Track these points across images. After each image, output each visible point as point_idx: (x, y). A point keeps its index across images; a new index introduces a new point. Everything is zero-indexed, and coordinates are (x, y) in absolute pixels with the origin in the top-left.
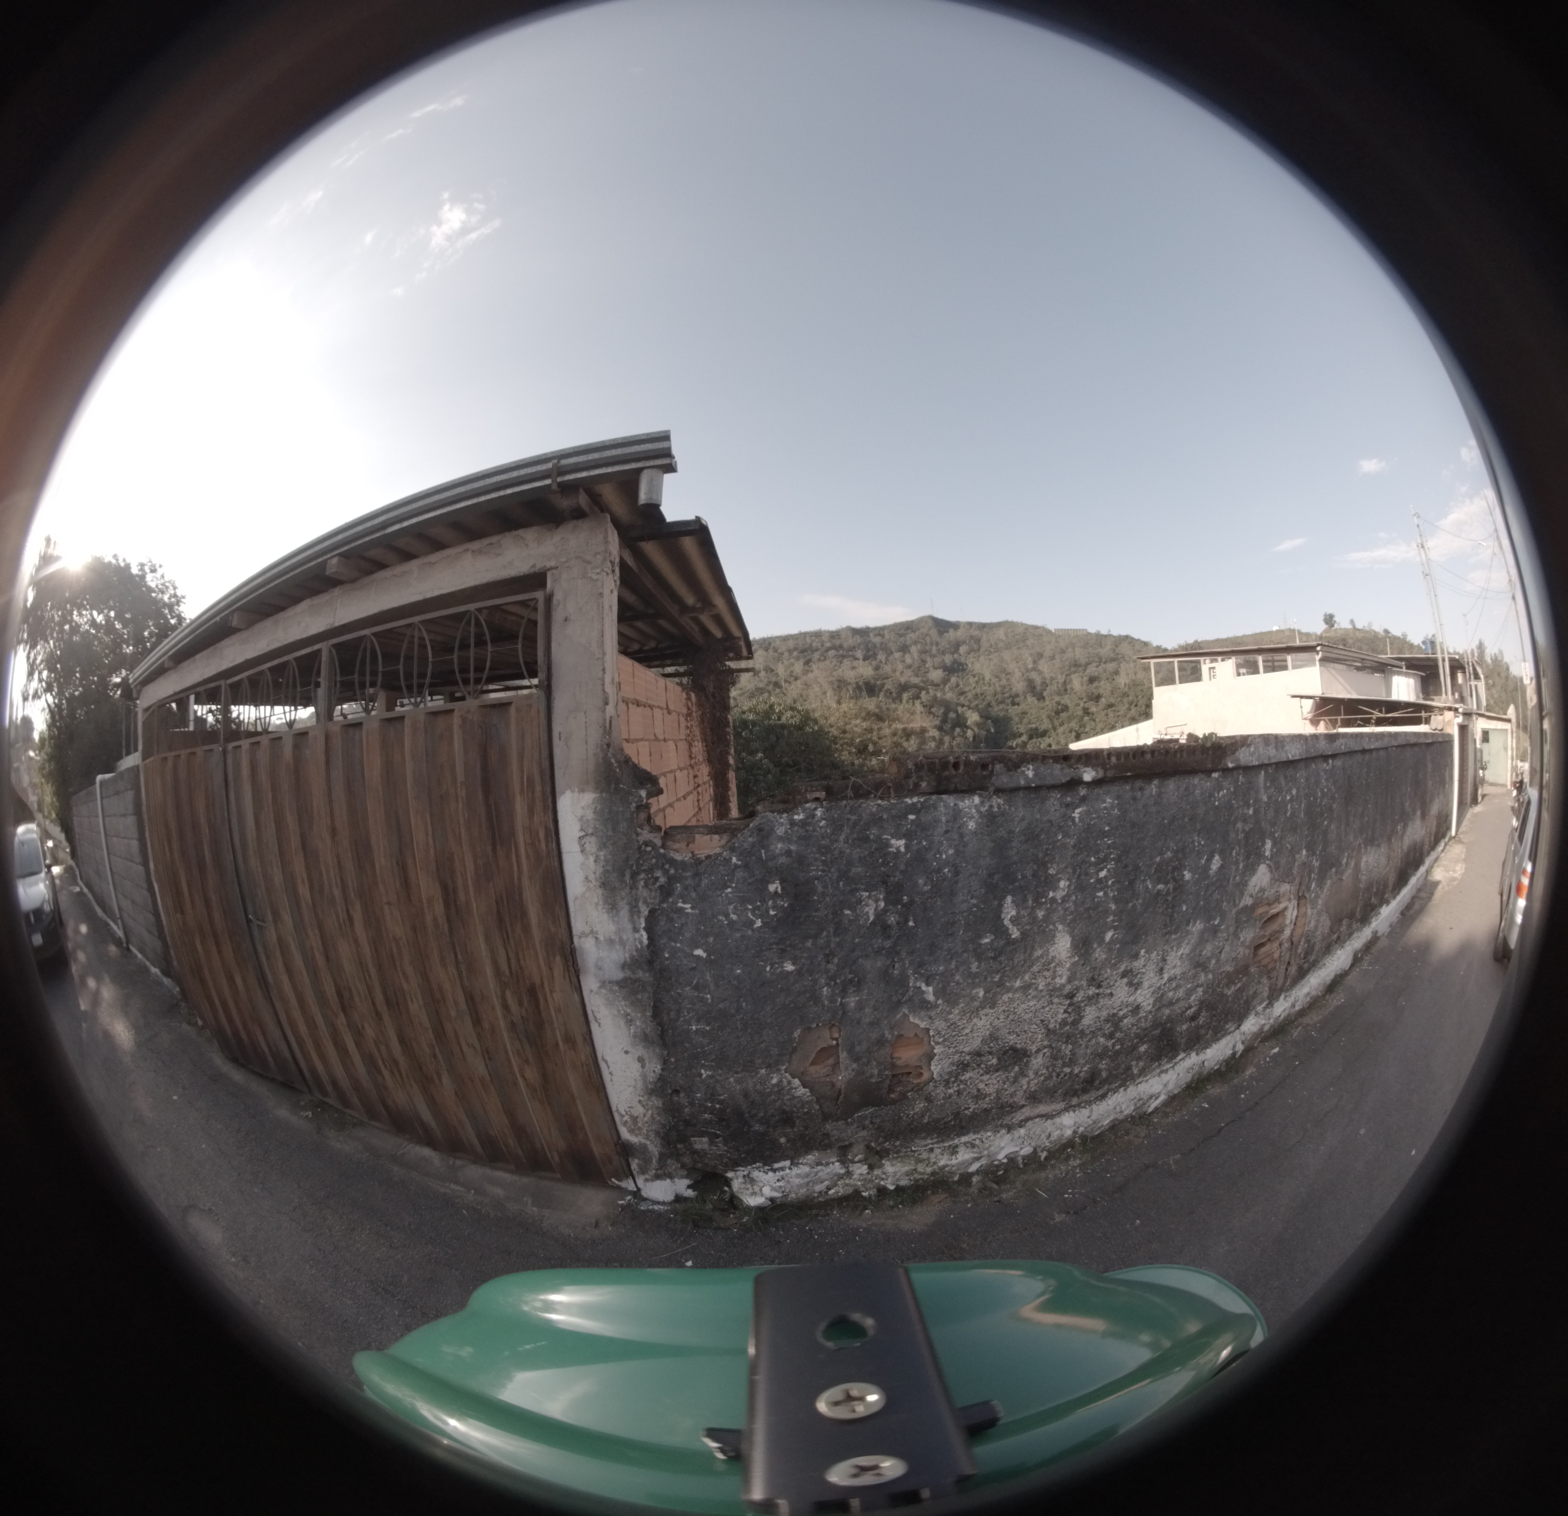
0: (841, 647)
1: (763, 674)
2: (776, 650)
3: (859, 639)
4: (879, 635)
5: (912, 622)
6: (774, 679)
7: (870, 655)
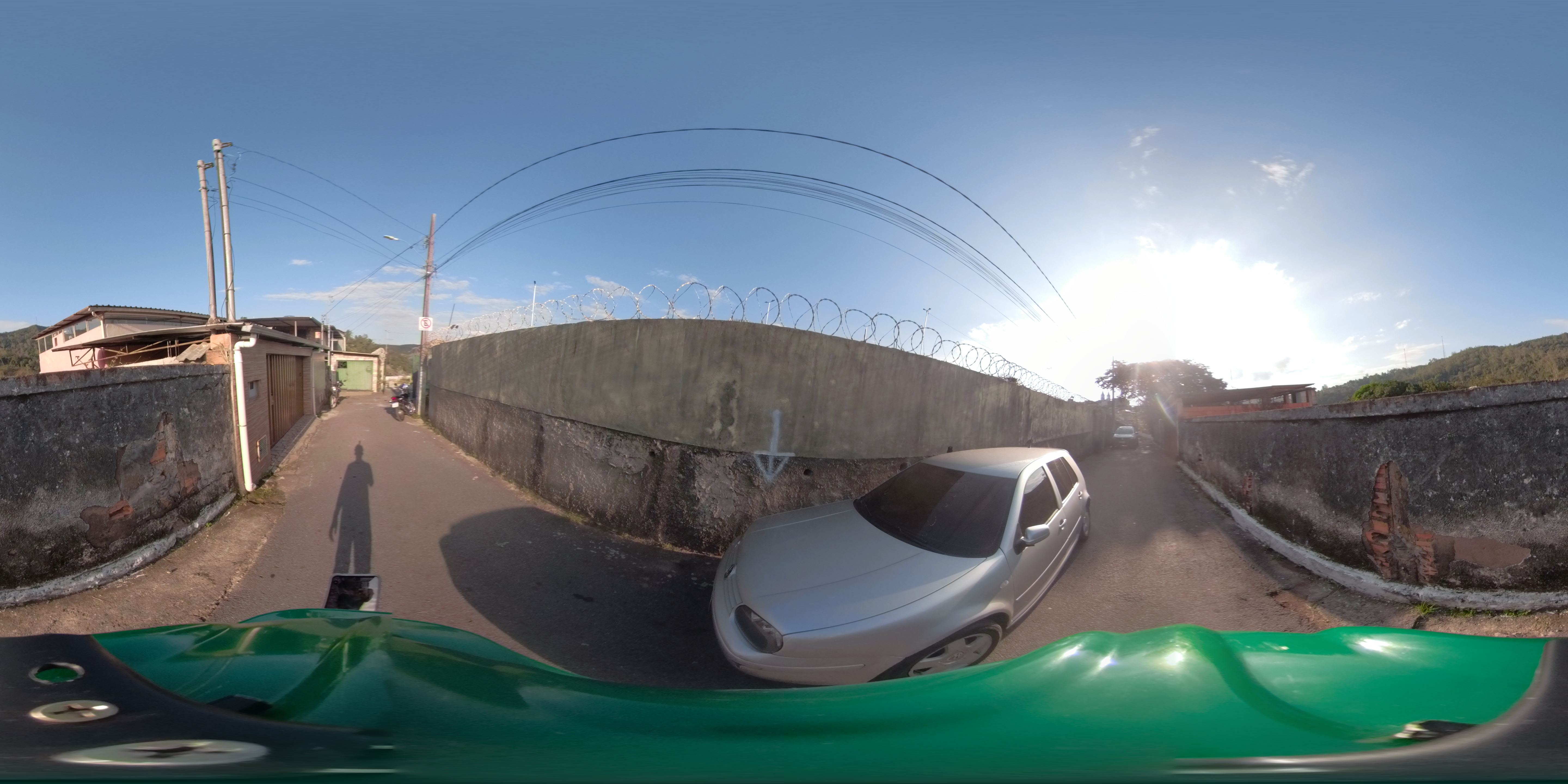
1: (1525, 358)
2: (1532, 347)
6: (1530, 360)
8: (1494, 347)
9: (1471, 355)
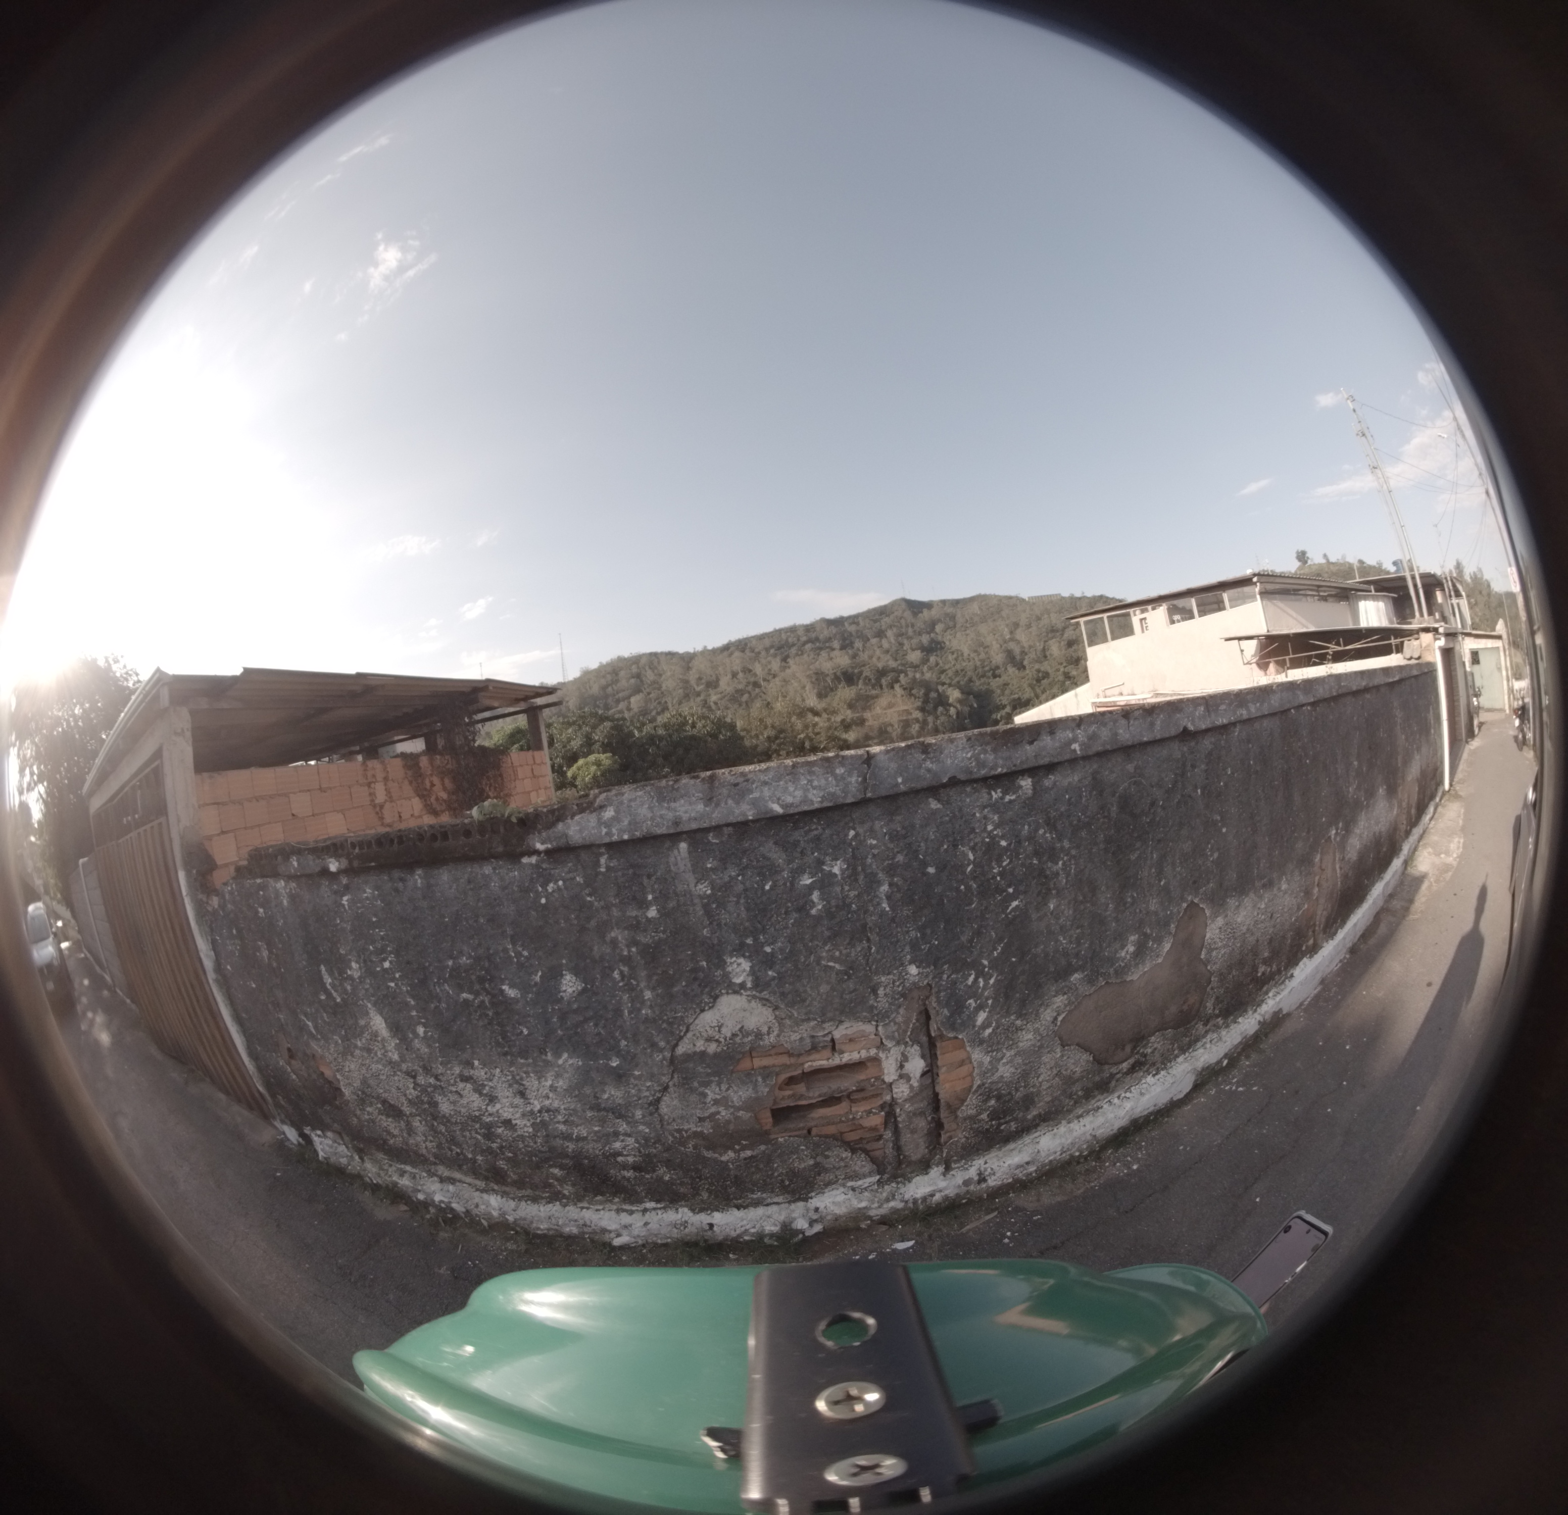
0: (817, 639)
1: (741, 675)
2: (752, 650)
3: (833, 630)
4: (854, 623)
5: (885, 606)
6: (752, 679)
7: (846, 644)
8: (671, 655)
9: (622, 673)
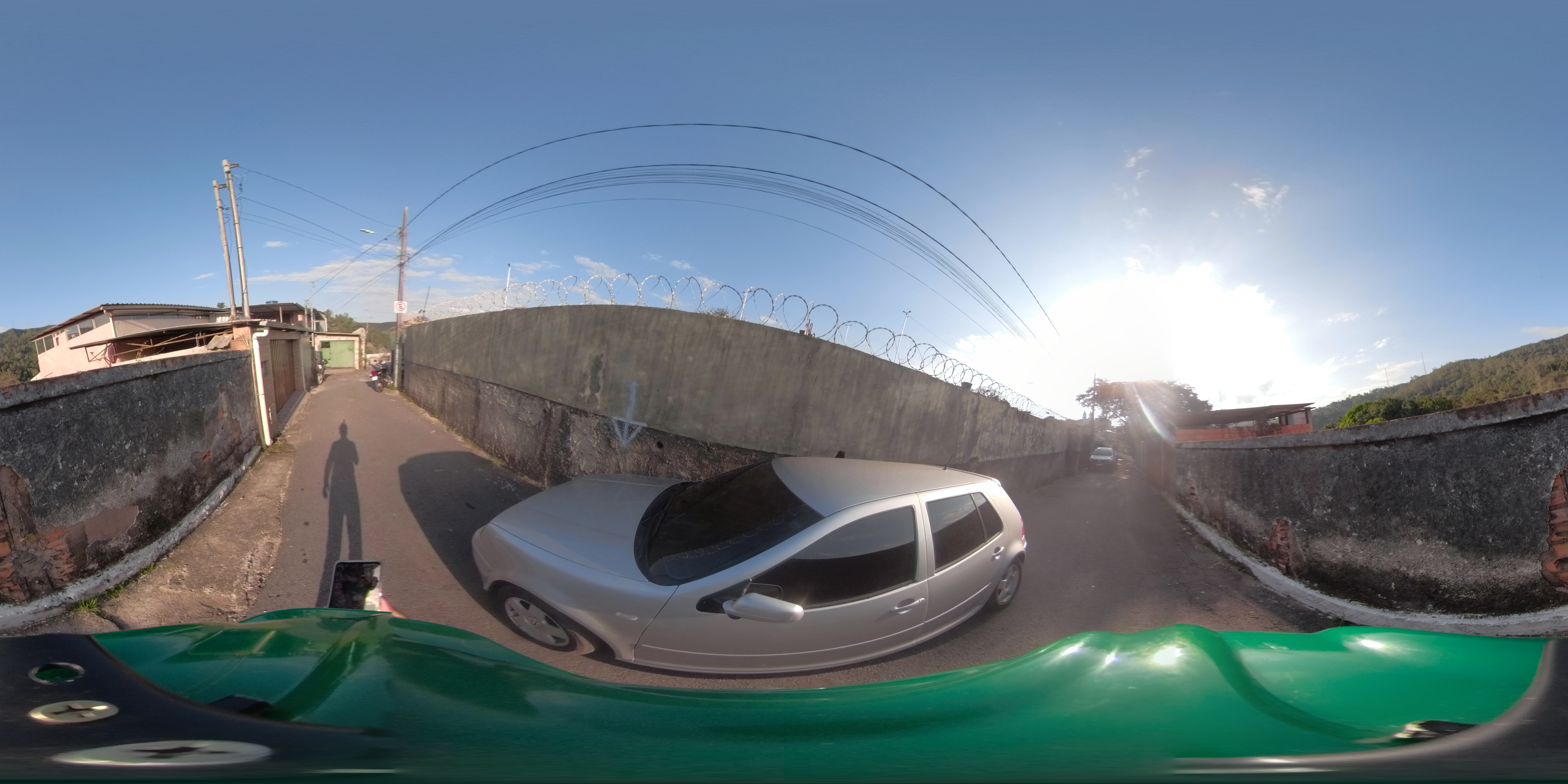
0: (1541, 350)
2: (1511, 357)
3: (1548, 345)
4: (1558, 341)
6: (1511, 370)
7: (1555, 351)
8: (1474, 360)
9: (1452, 370)
